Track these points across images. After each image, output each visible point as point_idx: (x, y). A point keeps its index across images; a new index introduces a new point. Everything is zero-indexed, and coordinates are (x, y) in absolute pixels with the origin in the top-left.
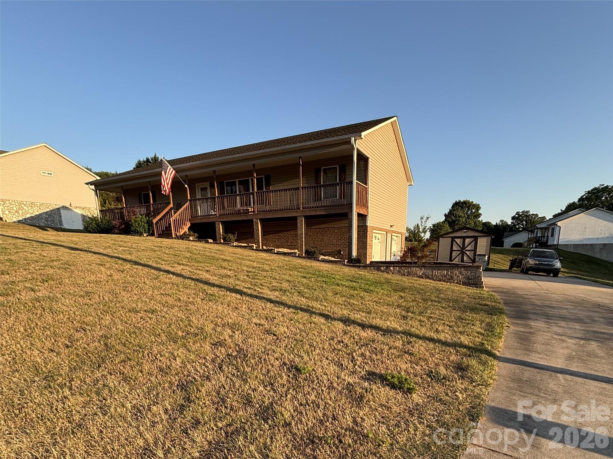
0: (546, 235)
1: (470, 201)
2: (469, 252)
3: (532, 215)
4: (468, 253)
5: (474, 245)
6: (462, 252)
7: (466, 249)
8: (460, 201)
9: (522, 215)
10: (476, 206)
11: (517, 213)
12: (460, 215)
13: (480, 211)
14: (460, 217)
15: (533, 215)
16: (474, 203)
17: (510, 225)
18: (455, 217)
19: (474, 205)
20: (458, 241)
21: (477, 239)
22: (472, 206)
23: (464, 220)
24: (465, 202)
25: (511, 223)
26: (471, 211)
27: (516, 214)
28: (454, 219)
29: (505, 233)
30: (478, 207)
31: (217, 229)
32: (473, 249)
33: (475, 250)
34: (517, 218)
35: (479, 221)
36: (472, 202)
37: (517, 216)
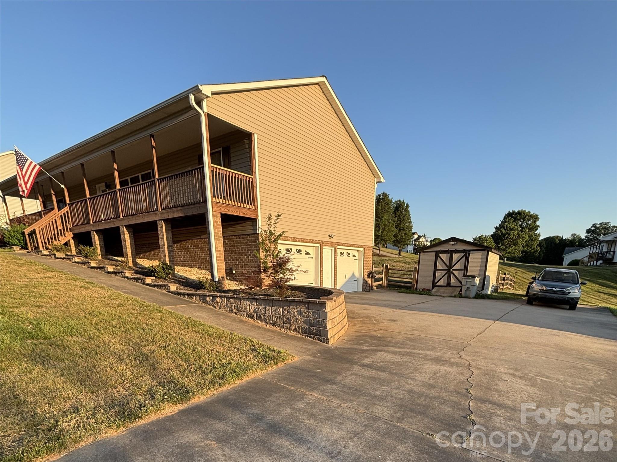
0: (612, 250)
1: (527, 211)
2: (458, 272)
3: (612, 227)
4: (456, 273)
5: (464, 262)
6: (449, 272)
7: (454, 268)
8: (514, 212)
9: (599, 227)
10: (534, 217)
11: (594, 225)
12: (512, 227)
13: (538, 223)
14: (513, 229)
15: (614, 227)
16: (531, 213)
17: (583, 240)
18: (505, 230)
19: (530, 216)
20: (444, 256)
21: (469, 254)
22: (527, 217)
23: (516, 233)
24: (519, 213)
25: (584, 237)
26: (527, 223)
27: (592, 227)
28: (504, 231)
29: (566, 249)
30: (535, 218)
31: (93, 241)
32: (463, 268)
33: (465, 269)
34: (594, 231)
35: (535, 235)
36: (529, 212)
37: (593, 228)
